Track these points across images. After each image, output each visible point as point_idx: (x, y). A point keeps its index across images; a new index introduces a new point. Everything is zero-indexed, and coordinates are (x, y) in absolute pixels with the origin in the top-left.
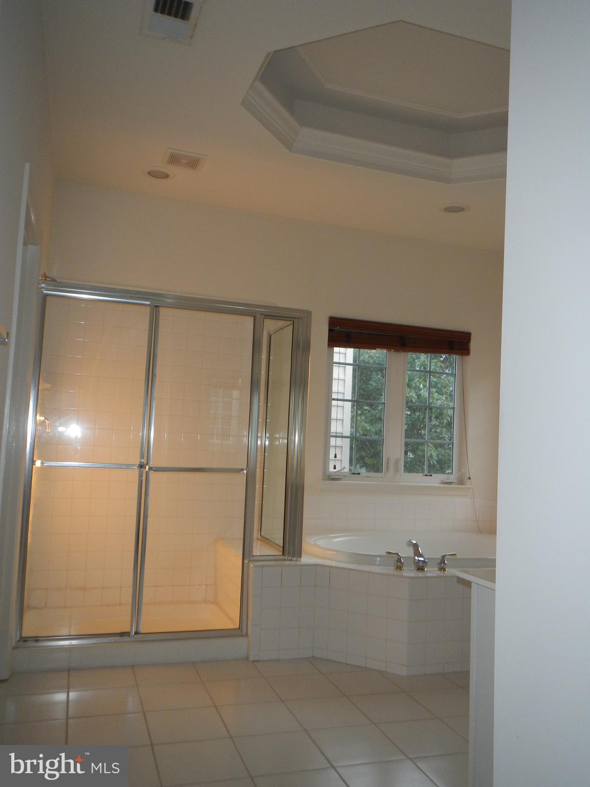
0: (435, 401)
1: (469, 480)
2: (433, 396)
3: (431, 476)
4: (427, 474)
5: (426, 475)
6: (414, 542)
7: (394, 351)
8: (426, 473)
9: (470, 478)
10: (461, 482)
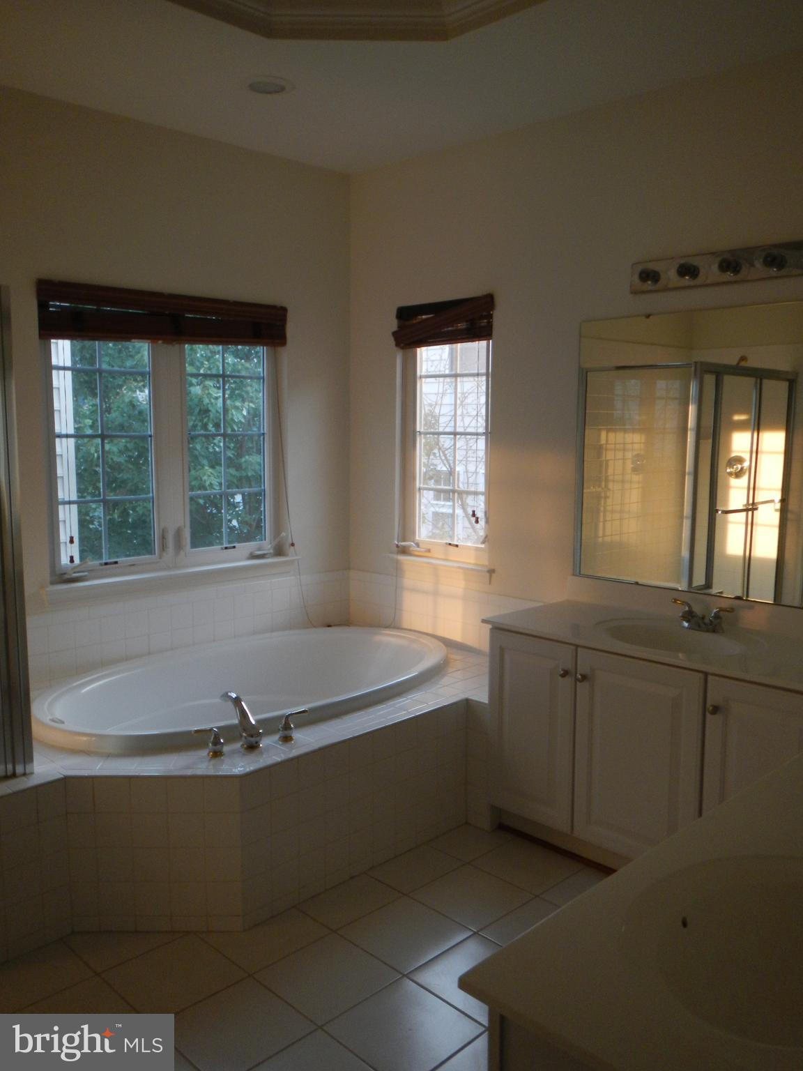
0: (213, 401)
1: (292, 547)
2: (209, 393)
3: (234, 547)
4: (228, 546)
5: (226, 548)
6: (234, 695)
7: (163, 343)
8: (225, 546)
9: (293, 545)
10: (279, 551)
